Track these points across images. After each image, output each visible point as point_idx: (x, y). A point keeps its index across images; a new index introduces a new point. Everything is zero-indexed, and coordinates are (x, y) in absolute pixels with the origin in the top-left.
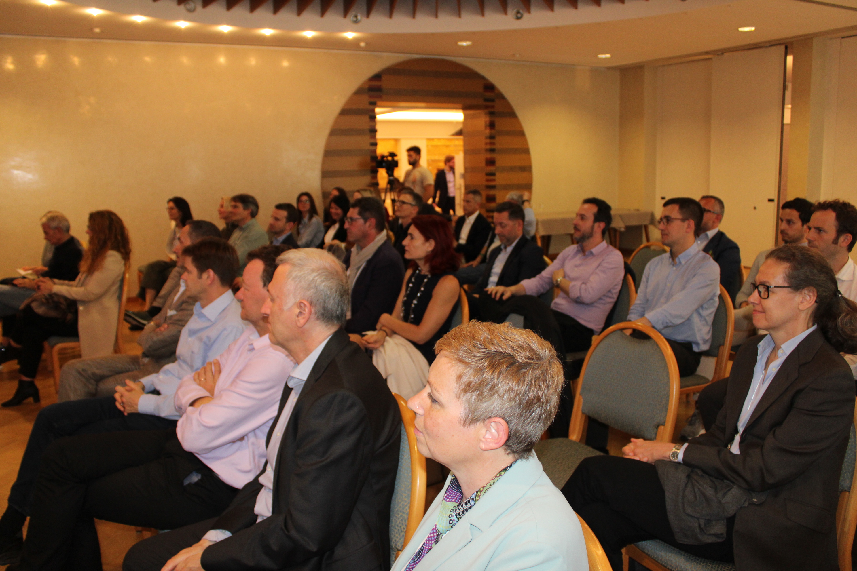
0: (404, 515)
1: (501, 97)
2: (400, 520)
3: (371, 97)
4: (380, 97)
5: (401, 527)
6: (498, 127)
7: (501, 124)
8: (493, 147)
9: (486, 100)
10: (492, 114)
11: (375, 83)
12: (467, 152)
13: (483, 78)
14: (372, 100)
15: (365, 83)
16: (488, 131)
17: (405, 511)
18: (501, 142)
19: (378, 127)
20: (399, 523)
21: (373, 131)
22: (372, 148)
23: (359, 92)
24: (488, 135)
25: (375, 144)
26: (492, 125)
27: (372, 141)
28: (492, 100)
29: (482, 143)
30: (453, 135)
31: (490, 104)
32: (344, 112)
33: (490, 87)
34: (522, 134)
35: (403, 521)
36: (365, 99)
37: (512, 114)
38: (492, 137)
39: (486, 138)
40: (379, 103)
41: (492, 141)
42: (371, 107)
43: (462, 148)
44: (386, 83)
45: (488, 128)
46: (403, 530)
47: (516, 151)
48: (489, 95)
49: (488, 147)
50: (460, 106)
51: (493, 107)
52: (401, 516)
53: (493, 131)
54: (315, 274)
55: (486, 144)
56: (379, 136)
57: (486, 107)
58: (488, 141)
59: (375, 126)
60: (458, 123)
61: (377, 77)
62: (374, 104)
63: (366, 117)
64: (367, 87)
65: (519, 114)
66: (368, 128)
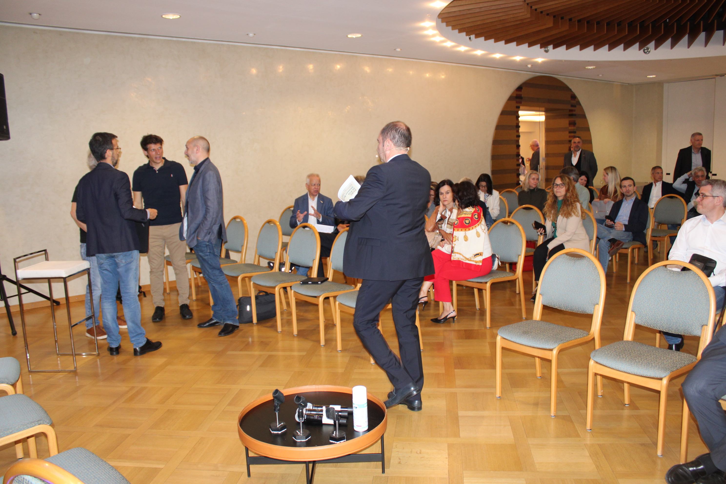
1: (579, 103)
3: (517, 102)
4: (520, 103)
7: (579, 123)
9: (572, 106)
10: (571, 116)
11: (519, 93)
13: (570, 90)
14: (518, 105)
15: (513, 93)
16: (570, 128)
19: (520, 125)
21: (518, 127)
22: (517, 139)
23: (511, 99)
25: (519, 136)
26: (572, 124)
27: (517, 134)
28: (575, 106)
29: (566, 136)
31: (573, 108)
32: (503, 113)
33: (574, 97)
34: (589, 129)
36: (514, 103)
37: (584, 116)
38: (574, 132)
39: (569, 132)
40: (521, 107)
42: (517, 110)
44: (524, 93)
45: (571, 126)
48: (573, 102)
51: (575, 111)
53: (575, 128)
56: (521, 130)
57: (570, 111)
59: (518, 124)
61: (519, 89)
62: (518, 108)
63: (514, 117)
64: (515, 95)
65: (587, 115)
66: (515, 124)
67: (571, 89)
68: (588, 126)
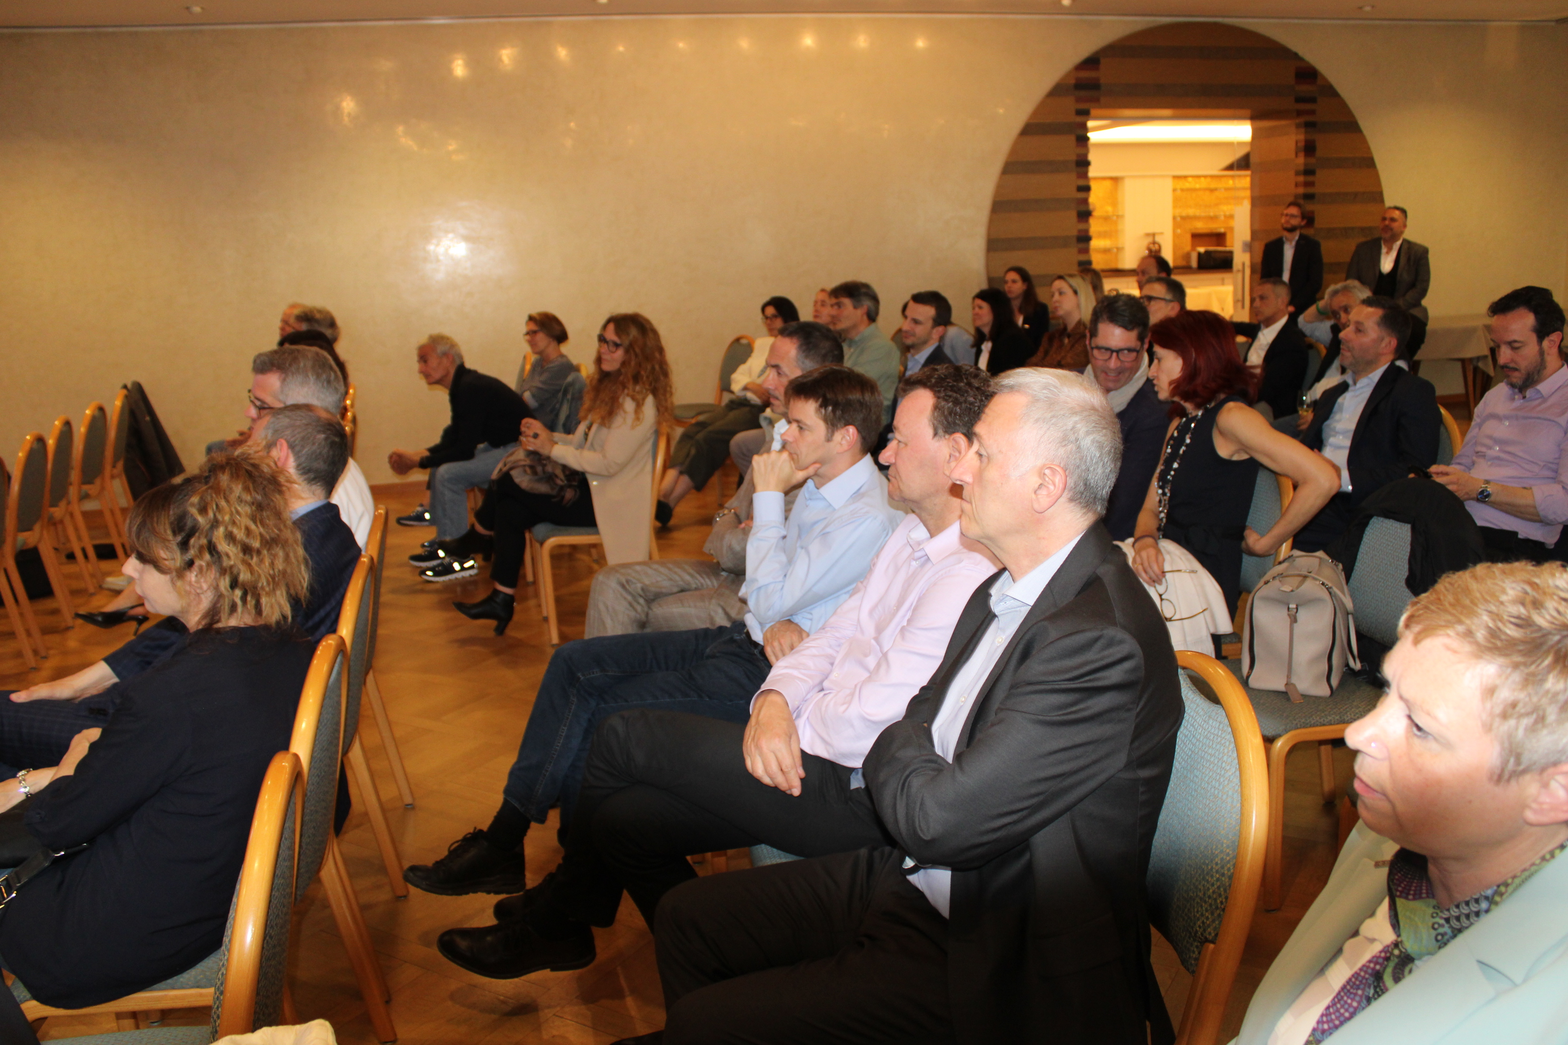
0: (1223, 879)
1: (1330, 92)
2: (1215, 886)
3: (1078, 100)
4: (1096, 101)
5: (1215, 900)
6: (1319, 153)
7: (1328, 145)
8: (1310, 190)
9: (1299, 100)
10: (1309, 126)
11: (1087, 75)
12: (1257, 202)
13: (1294, 56)
14: (1082, 106)
15: (1067, 75)
16: (1301, 160)
17: (1226, 872)
18: (1327, 181)
19: (1091, 157)
20: (1214, 892)
21: (1083, 163)
22: (1081, 195)
23: (1057, 91)
24: (1302, 168)
25: (1087, 189)
26: (1309, 149)
27: (1081, 182)
28: (1313, 100)
29: (1289, 185)
30: (1230, 167)
31: (1307, 107)
32: (1029, 130)
33: (1308, 74)
34: (1369, 163)
35: (1222, 889)
36: (1069, 104)
37: (1351, 126)
38: (1309, 172)
39: (1297, 173)
40: (1093, 112)
41: (1310, 179)
42: (1079, 119)
43: (1248, 193)
44: (1106, 74)
45: (1302, 155)
46: (1219, 905)
47: (1355, 197)
48: (1305, 89)
49: (1301, 190)
50: (1248, 112)
51: (1313, 112)
52: (1218, 880)
53: (1312, 161)
54: (1076, 418)
55: (1297, 185)
56: (1092, 172)
57: (1299, 113)
58: (1301, 179)
59: (1086, 155)
60: (1241, 144)
61: (1091, 62)
62: (1085, 114)
63: (1071, 139)
64: (1073, 82)
65: (1363, 124)
66: (1074, 158)
67: (1296, 55)
68: (1371, 153)
